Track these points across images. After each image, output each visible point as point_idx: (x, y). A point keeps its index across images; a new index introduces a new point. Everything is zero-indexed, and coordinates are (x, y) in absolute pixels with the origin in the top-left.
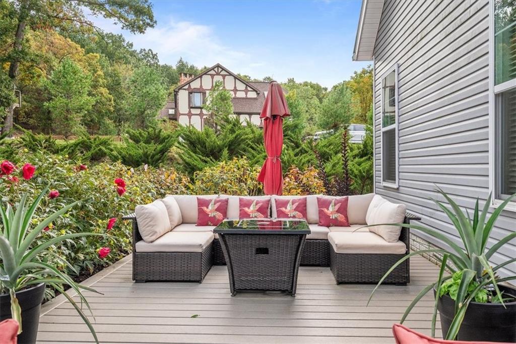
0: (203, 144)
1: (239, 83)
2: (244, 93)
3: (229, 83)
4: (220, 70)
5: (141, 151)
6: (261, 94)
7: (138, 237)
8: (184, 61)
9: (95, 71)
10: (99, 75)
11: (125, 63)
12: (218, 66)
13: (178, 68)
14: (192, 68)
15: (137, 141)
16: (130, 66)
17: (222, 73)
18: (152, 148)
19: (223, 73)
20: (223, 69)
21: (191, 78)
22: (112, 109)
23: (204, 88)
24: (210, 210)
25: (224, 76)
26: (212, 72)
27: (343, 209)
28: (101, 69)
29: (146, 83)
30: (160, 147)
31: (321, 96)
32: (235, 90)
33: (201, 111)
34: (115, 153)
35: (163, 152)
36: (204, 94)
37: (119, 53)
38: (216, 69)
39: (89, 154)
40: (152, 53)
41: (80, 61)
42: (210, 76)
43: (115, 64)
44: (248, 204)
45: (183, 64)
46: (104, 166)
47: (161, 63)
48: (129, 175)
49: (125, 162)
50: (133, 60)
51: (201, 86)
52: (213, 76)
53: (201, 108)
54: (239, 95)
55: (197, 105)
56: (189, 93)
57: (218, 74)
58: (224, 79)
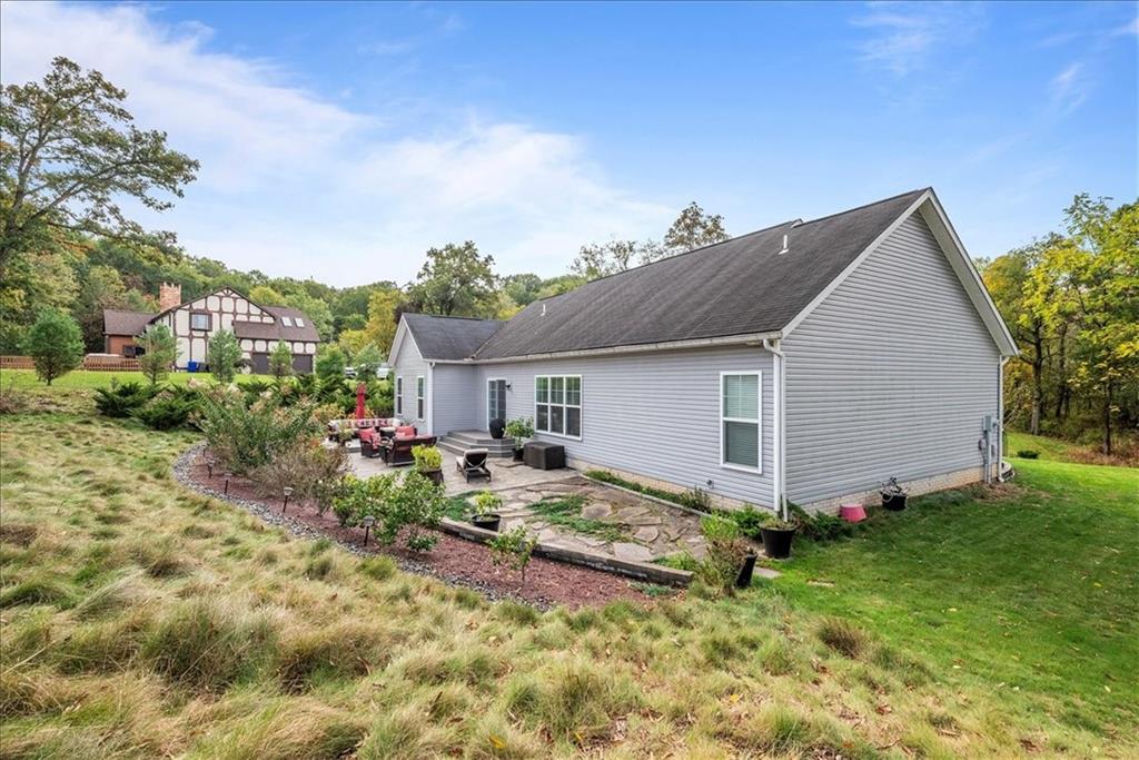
1: (253, 308)
3: (242, 307)
6: (278, 320)
12: (228, 288)
17: (232, 295)
19: (234, 295)
20: (234, 292)
23: (210, 309)
25: (235, 299)
32: (249, 314)
33: (206, 334)
36: (211, 316)
38: (225, 291)
42: (217, 298)
51: (206, 307)
52: (221, 298)
53: (206, 331)
54: (252, 319)
55: (200, 327)
56: (191, 314)
57: (228, 296)
58: (235, 302)
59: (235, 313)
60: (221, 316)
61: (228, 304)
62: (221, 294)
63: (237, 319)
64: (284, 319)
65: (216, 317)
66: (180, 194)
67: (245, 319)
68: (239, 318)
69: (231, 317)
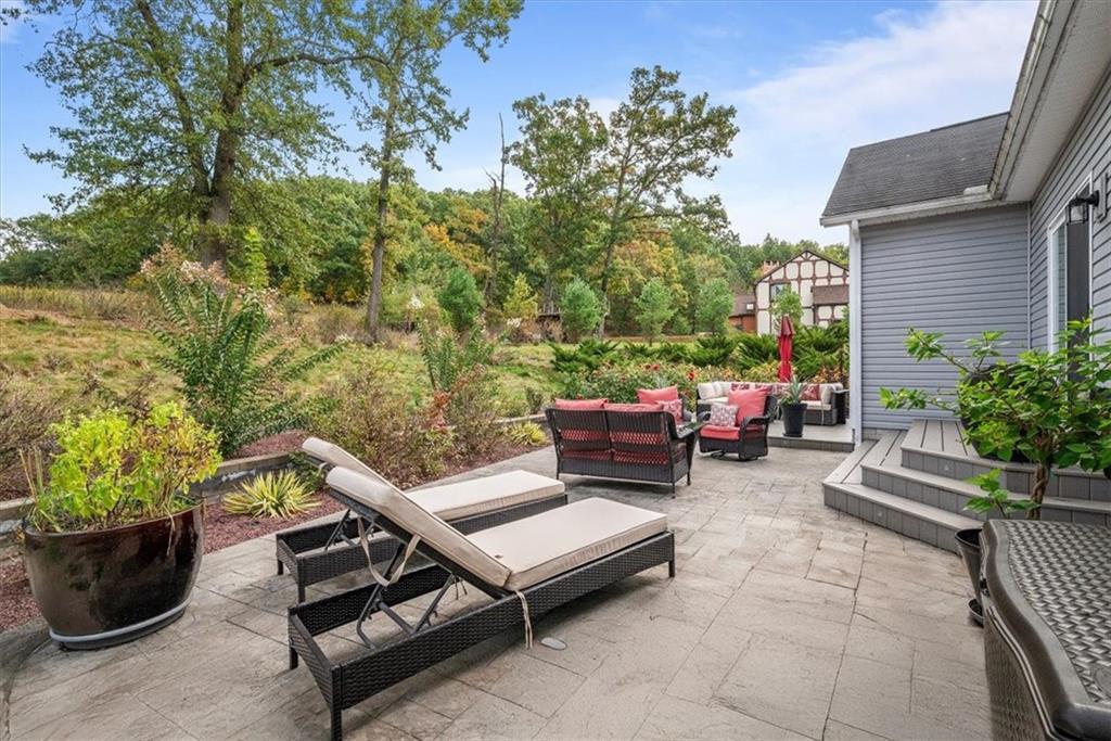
0: (759, 348)
1: (834, 269)
2: (841, 279)
3: (822, 269)
4: (809, 255)
5: (707, 355)
7: (699, 398)
9: (669, 267)
12: (807, 251)
15: (706, 346)
16: (705, 256)
17: (812, 258)
18: (716, 353)
19: (814, 258)
20: (814, 253)
21: (775, 266)
22: (686, 306)
25: (814, 262)
28: (675, 264)
29: (717, 293)
30: (722, 351)
32: (829, 277)
34: (689, 356)
35: (725, 355)
36: (790, 284)
38: (804, 255)
39: (670, 357)
41: (655, 257)
42: (796, 264)
43: (689, 255)
45: (771, 242)
46: (682, 366)
47: (743, 245)
48: (698, 372)
49: (695, 363)
50: (710, 248)
51: (785, 276)
52: (799, 263)
54: (834, 282)
56: (771, 285)
57: (806, 260)
58: (814, 265)
59: (814, 278)
60: (799, 283)
61: (807, 270)
62: (800, 259)
63: (817, 284)
65: (794, 285)
66: (730, 155)
67: (824, 282)
68: (819, 283)
69: (810, 283)
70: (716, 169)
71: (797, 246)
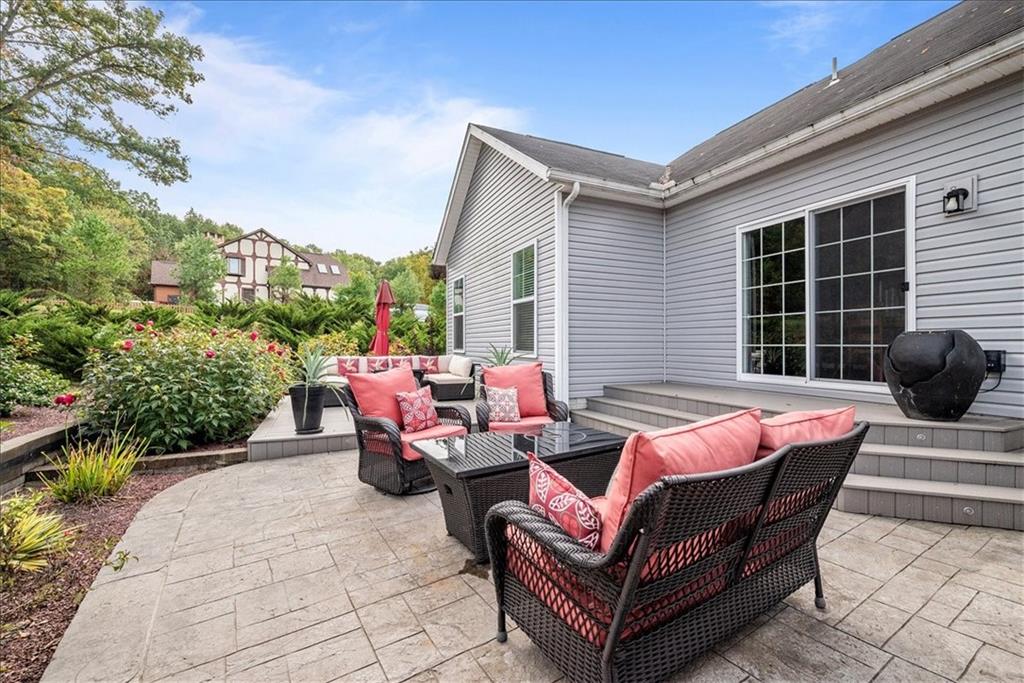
1: (287, 253)
3: (276, 251)
4: (264, 235)
6: (314, 266)
8: (197, 212)
10: (67, 219)
11: (110, 207)
12: (262, 231)
13: (189, 220)
14: (209, 222)
17: (266, 239)
19: (268, 239)
20: (268, 235)
23: (243, 253)
24: (348, 366)
25: (269, 243)
26: (254, 237)
27: (435, 364)
28: (69, 211)
31: (373, 270)
33: (239, 280)
36: (244, 260)
37: (96, 192)
38: (259, 234)
40: (148, 197)
42: (250, 242)
44: (374, 362)
45: (195, 216)
47: (163, 212)
51: (239, 251)
52: (254, 242)
53: (239, 276)
55: (232, 272)
57: (262, 240)
58: (269, 246)
59: (269, 258)
60: (254, 261)
61: (262, 249)
63: (271, 264)
64: (319, 266)
65: (249, 261)
66: (189, 100)
68: (273, 263)
69: (265, 262)
70: (171, 108)
71: (223, 227)
